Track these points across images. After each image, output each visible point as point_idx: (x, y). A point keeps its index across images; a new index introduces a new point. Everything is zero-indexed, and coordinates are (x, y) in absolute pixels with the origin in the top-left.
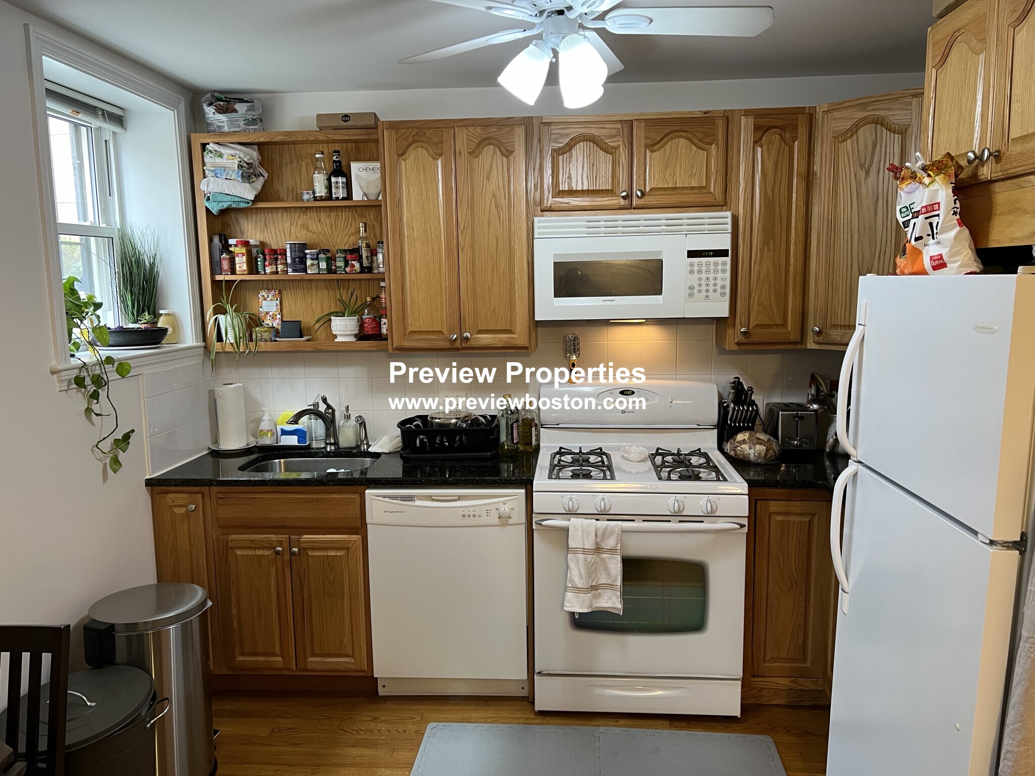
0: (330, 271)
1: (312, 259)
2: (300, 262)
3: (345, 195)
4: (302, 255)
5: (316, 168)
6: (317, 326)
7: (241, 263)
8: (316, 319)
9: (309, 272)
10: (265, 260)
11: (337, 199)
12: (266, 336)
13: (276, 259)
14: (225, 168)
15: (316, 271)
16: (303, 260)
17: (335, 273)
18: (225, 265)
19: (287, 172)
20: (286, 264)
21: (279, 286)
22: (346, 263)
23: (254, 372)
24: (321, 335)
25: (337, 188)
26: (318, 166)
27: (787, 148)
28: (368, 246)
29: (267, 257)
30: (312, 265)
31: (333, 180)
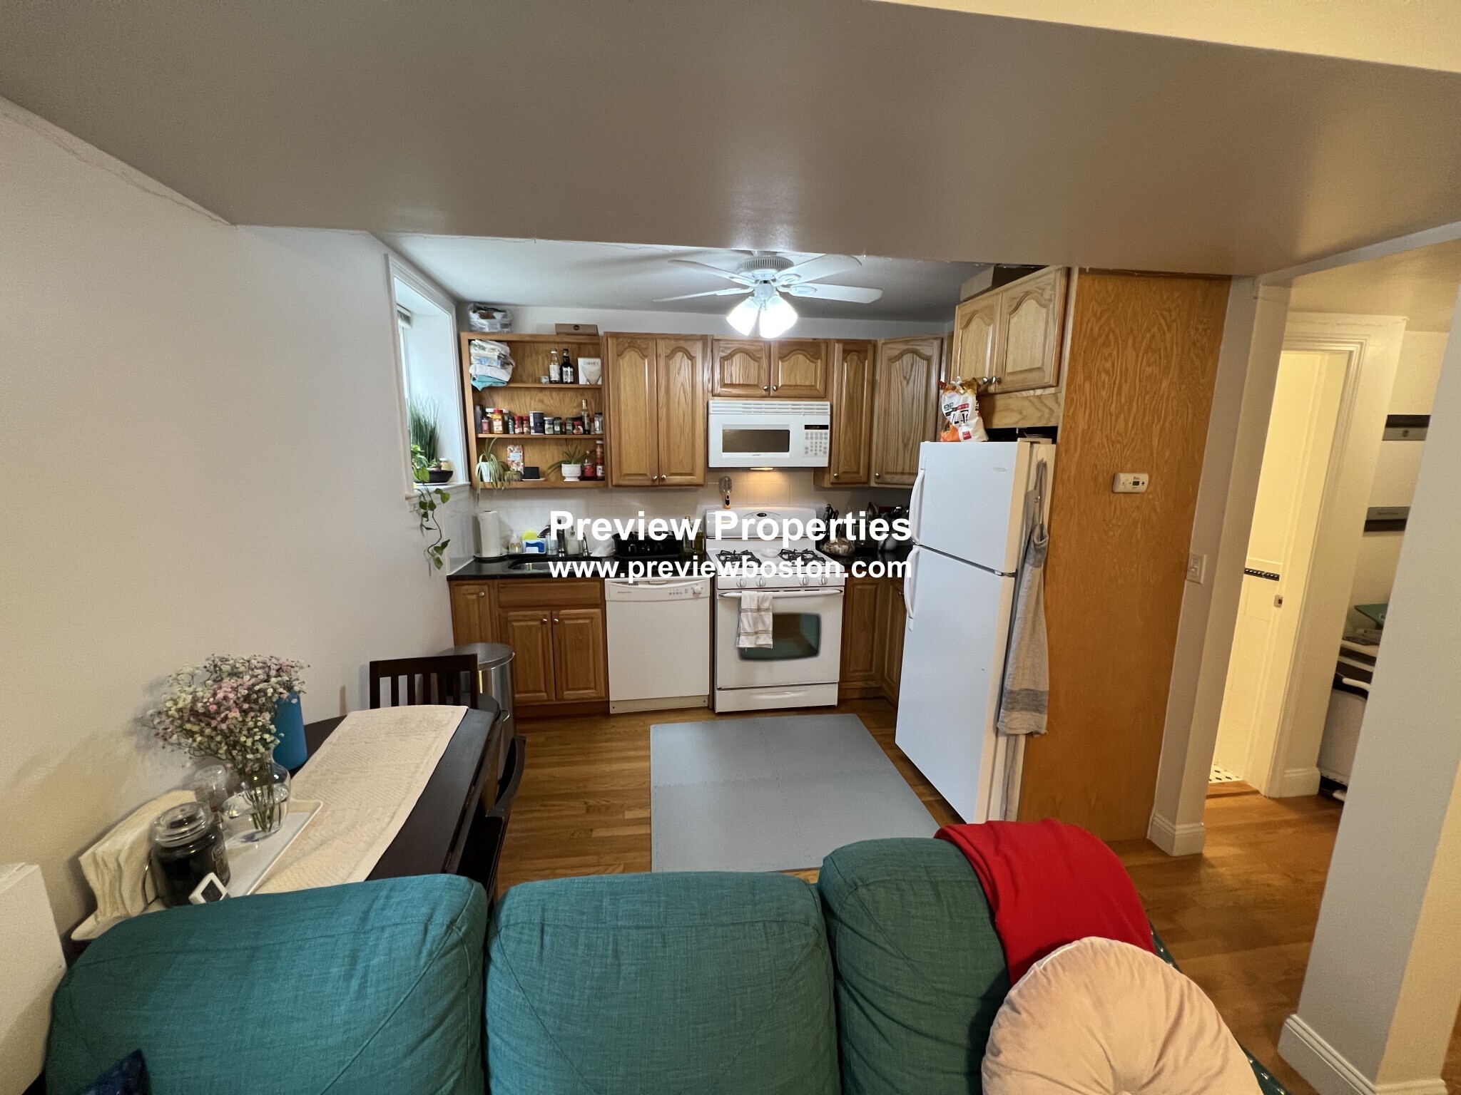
0: (561, 432)
1: (550, 424)
2: (540, 425)
3: (572, 381)
4: (541, 421)
5: (551, 361)
6: (549, 471)
7: (498, 426)
8: (549, 465)
9: (547, 432)
10: (514, 424)
11: (567, 383)
12: (515, 477)
13: (522, 424)
14: (487, 358)
15: (552, 433)
16: (543, 424)
17: (565, 433)
18: (485, 427)
19: (528, 361)
20: (530, 427)
21: (522, 442)
22: (573, 429)
23: (503, 503)
24: (552, 477)
25: (567, 375)
26: (553, 359)
27: (861, 365)
28: (588, 416)
29: (517, 422)
30: (549, 428)
31: (564, 369)
